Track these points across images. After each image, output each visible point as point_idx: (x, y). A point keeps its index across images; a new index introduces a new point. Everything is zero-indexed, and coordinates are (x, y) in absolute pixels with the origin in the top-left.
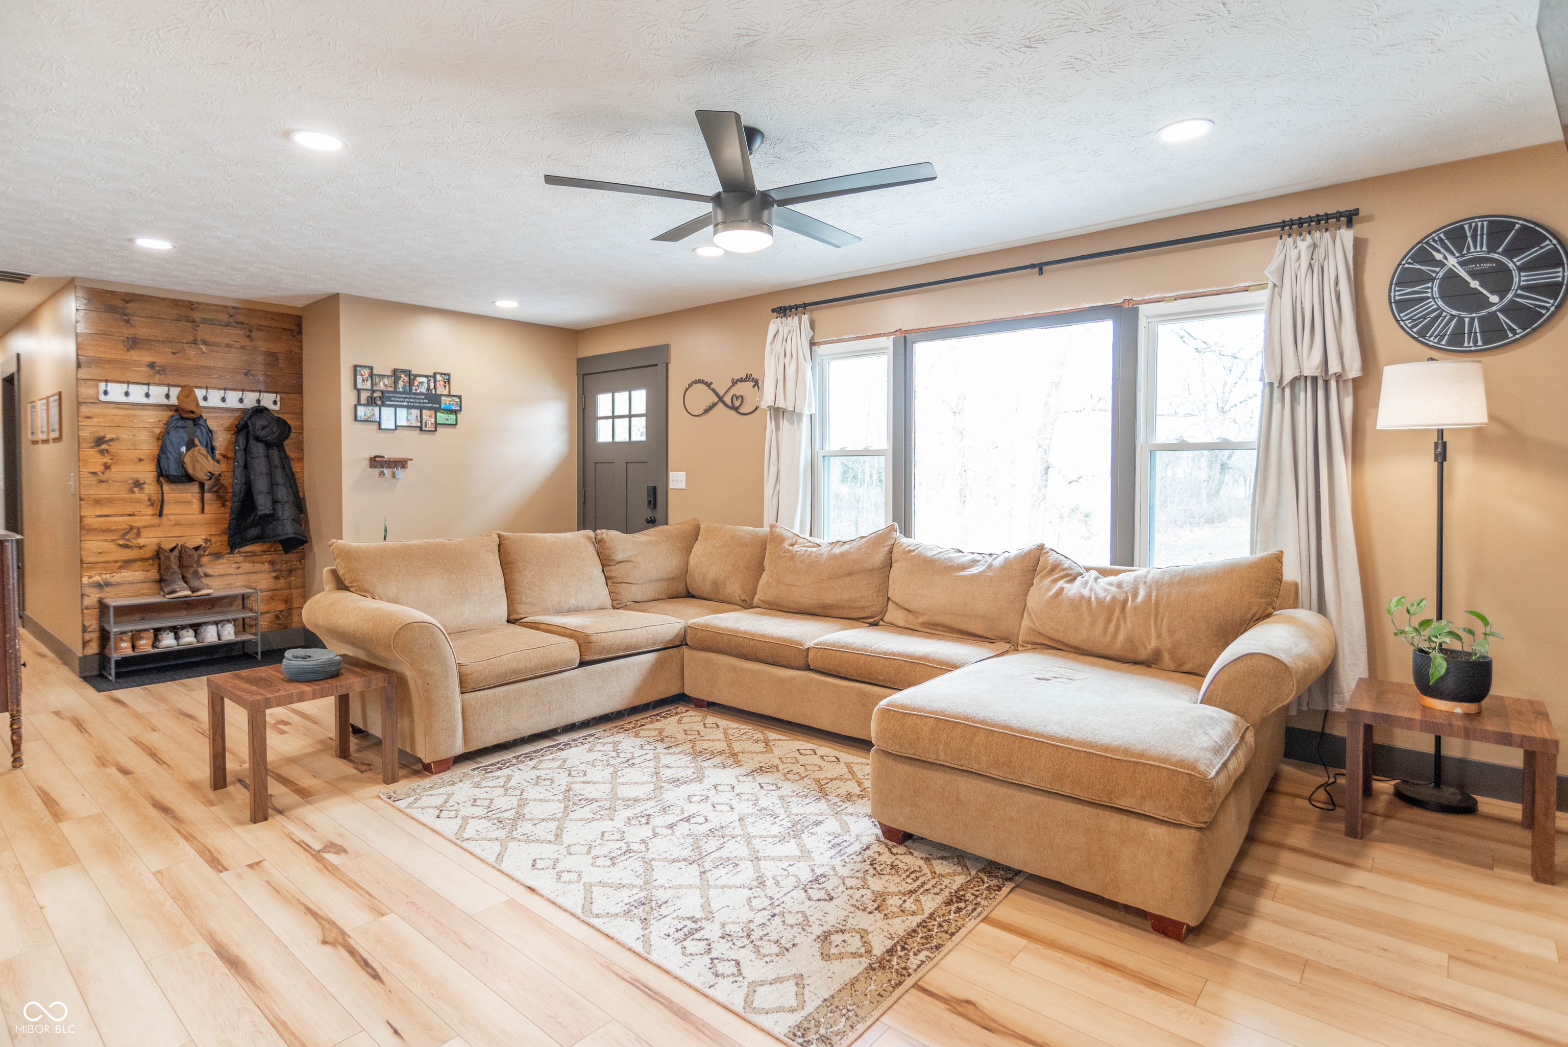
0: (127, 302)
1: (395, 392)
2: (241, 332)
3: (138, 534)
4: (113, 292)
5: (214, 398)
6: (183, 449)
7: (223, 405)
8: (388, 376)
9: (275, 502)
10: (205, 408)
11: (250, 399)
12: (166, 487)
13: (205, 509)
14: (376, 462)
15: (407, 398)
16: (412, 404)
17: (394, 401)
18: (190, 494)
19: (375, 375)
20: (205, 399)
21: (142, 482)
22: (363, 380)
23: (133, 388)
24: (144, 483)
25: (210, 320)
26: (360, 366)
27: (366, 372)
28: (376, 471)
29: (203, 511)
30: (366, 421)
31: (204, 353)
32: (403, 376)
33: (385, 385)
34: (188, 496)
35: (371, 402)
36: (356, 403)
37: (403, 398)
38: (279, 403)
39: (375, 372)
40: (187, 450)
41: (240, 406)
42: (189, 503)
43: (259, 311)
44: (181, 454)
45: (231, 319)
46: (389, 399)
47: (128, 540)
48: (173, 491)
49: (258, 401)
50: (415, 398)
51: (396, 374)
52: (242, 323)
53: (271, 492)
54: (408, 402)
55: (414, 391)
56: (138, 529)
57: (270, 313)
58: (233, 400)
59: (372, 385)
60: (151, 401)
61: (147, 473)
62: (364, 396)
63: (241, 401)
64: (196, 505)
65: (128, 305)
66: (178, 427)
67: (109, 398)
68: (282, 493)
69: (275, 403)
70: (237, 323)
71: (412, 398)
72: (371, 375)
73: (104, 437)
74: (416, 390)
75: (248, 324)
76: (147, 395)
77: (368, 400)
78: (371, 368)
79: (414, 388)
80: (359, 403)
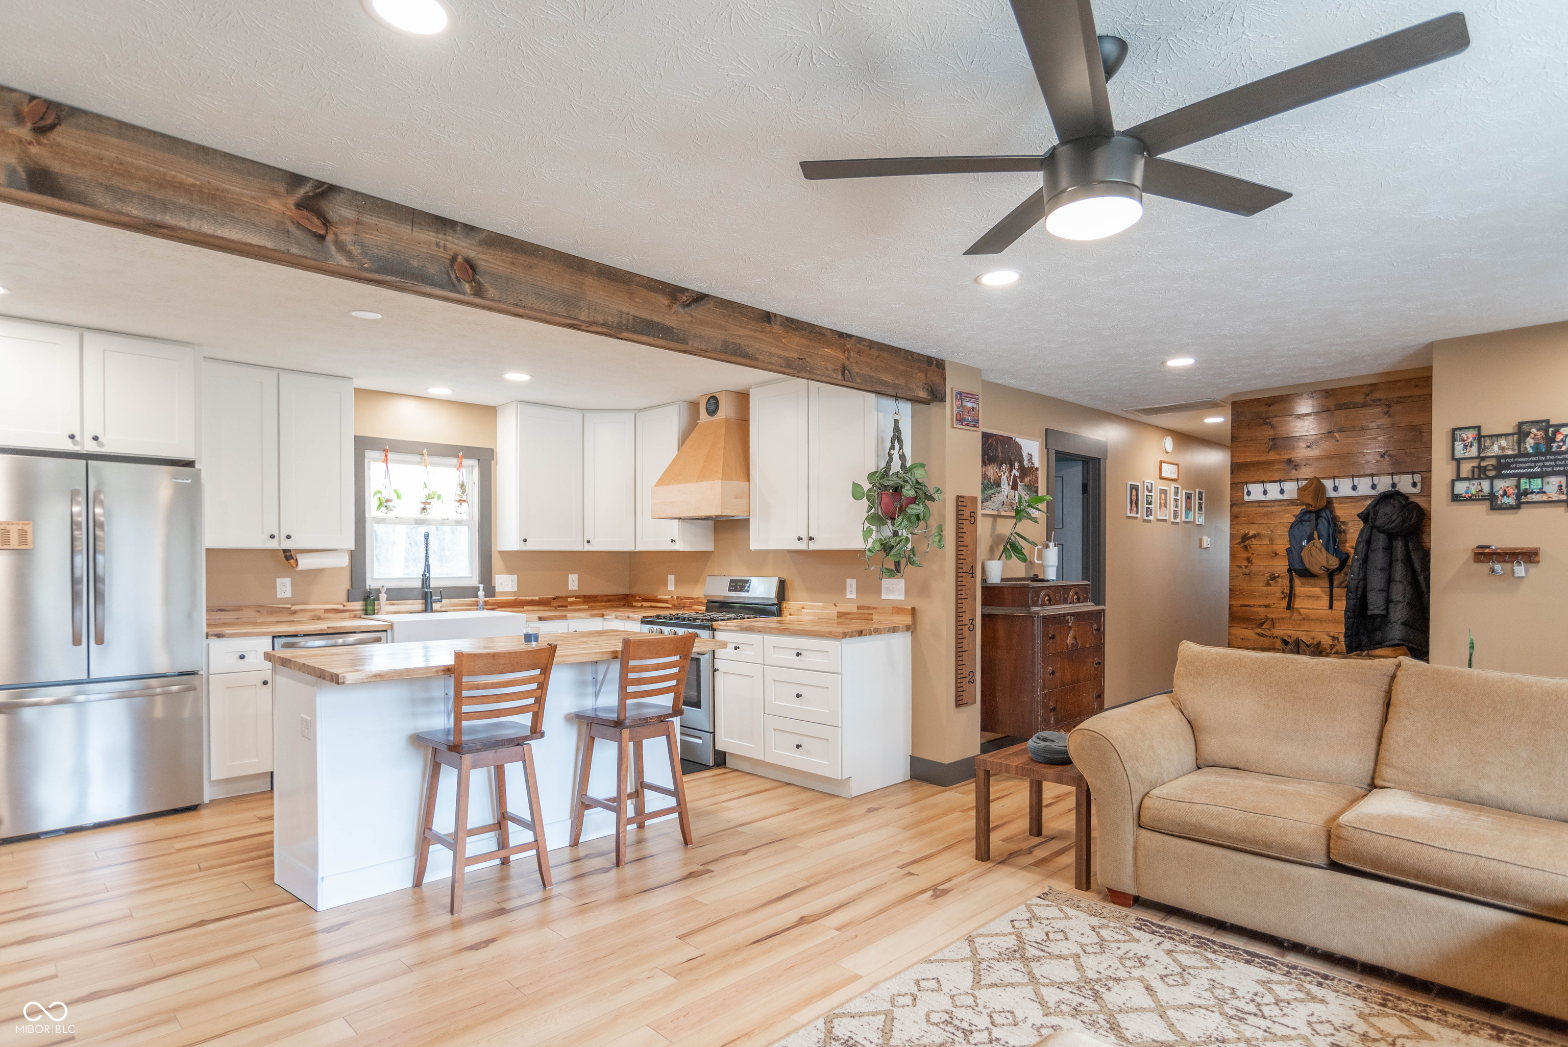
0: (1270, 406)
1: (1520, 455)
2: (1379, 410)
3: (1273, 625)
4: (1258, 400)
5: (1345, 488)
6: (1304, 543)
7: (1354, 494)
8: (1506, 435)
9: (1388, 601)
10: (1337, 498)
11: (1384, 484)
12: (1297, 581)
13: (1334, 605)
14: (1483, 555)
15: (1539, 461)
16: (1550, 469)
17: (1516, 468)
18: (1319, 589)
19: (1485, 437)
20: (1335, 489)
21: (1276, 575)
22: (1465, 446)
23: (1269, 486)
24: (1279, 577)
25: (1345, 404)
26: (1460, 429)
27: (1470, 435)
28: (1484, 567)
29: (1331, 607)
30: (1470, 499)
31: (1338, 441)
32: (1534, 430)
33: (1502, 448)
34: (1317, 591)
35: (1480, 473)
36: (1455, 478)
37: (1532, 462)
38: (1419, 485)
39: (1483, 434)
40: (1307, 543)
41: (1373, 492)
42: (1317, 598)
43: (1400, 381)
44: (1302, 548)
45: (1368, 398)
46: (1508, 466)
47: (1264, 630)
48: (1303, 585)
49: (1394, 485)
50: (1555, 460)
51: (1521, 432)
52: (1380, 400)
53: (1387, 590)
54: (1541, 467)
55: (1554, 449)
56: (1272, 620)
57: (1413, 379)
58: (1364, 487)
59: (1479, 452)
60: (1286, 496)
61: (1281, 566)
62: (1466, 469)
63: (1374, 487)
64: (1325, 602)
65: (1270, 408)
66: (1304, 521)
67: (1252, 498)
68: (1399, 592)
69: (1414, 485)
70: (1373, 401)
71: (1551, 460)
72: (1480, 438)
73: (1246, 535)
74: (1560, 447)
75: (1386, 399)
76: (1282, 492)
77: (1473, 472)
78: (1479, 428)
79: (1555, 445)
80: (1459, 479)
